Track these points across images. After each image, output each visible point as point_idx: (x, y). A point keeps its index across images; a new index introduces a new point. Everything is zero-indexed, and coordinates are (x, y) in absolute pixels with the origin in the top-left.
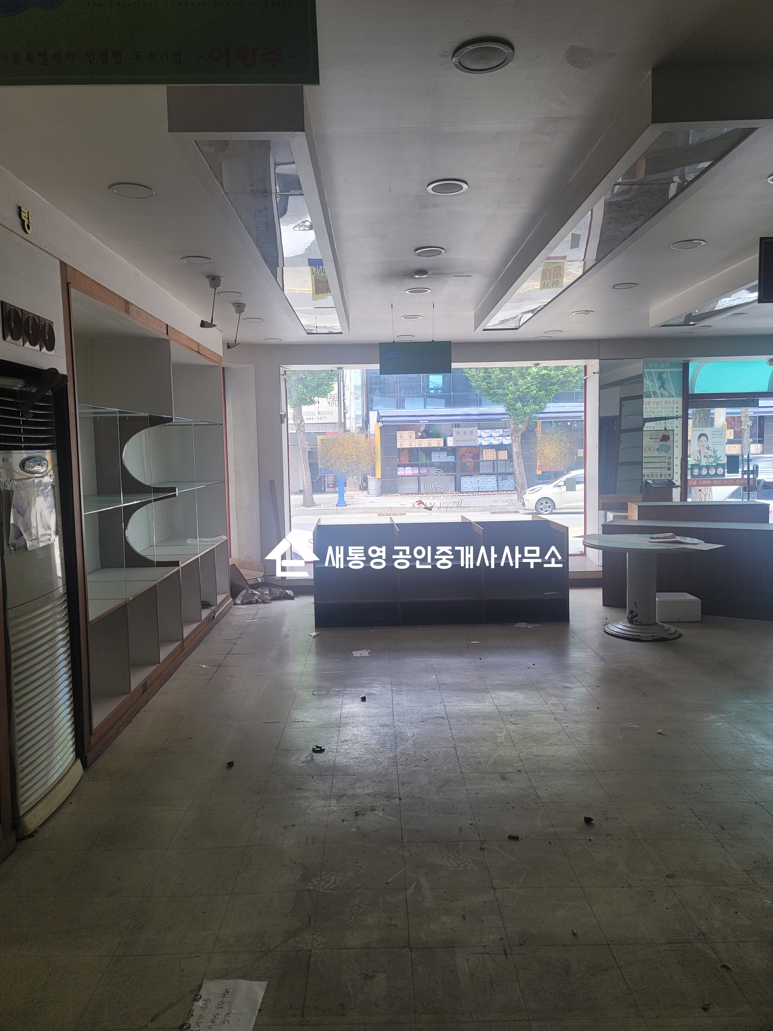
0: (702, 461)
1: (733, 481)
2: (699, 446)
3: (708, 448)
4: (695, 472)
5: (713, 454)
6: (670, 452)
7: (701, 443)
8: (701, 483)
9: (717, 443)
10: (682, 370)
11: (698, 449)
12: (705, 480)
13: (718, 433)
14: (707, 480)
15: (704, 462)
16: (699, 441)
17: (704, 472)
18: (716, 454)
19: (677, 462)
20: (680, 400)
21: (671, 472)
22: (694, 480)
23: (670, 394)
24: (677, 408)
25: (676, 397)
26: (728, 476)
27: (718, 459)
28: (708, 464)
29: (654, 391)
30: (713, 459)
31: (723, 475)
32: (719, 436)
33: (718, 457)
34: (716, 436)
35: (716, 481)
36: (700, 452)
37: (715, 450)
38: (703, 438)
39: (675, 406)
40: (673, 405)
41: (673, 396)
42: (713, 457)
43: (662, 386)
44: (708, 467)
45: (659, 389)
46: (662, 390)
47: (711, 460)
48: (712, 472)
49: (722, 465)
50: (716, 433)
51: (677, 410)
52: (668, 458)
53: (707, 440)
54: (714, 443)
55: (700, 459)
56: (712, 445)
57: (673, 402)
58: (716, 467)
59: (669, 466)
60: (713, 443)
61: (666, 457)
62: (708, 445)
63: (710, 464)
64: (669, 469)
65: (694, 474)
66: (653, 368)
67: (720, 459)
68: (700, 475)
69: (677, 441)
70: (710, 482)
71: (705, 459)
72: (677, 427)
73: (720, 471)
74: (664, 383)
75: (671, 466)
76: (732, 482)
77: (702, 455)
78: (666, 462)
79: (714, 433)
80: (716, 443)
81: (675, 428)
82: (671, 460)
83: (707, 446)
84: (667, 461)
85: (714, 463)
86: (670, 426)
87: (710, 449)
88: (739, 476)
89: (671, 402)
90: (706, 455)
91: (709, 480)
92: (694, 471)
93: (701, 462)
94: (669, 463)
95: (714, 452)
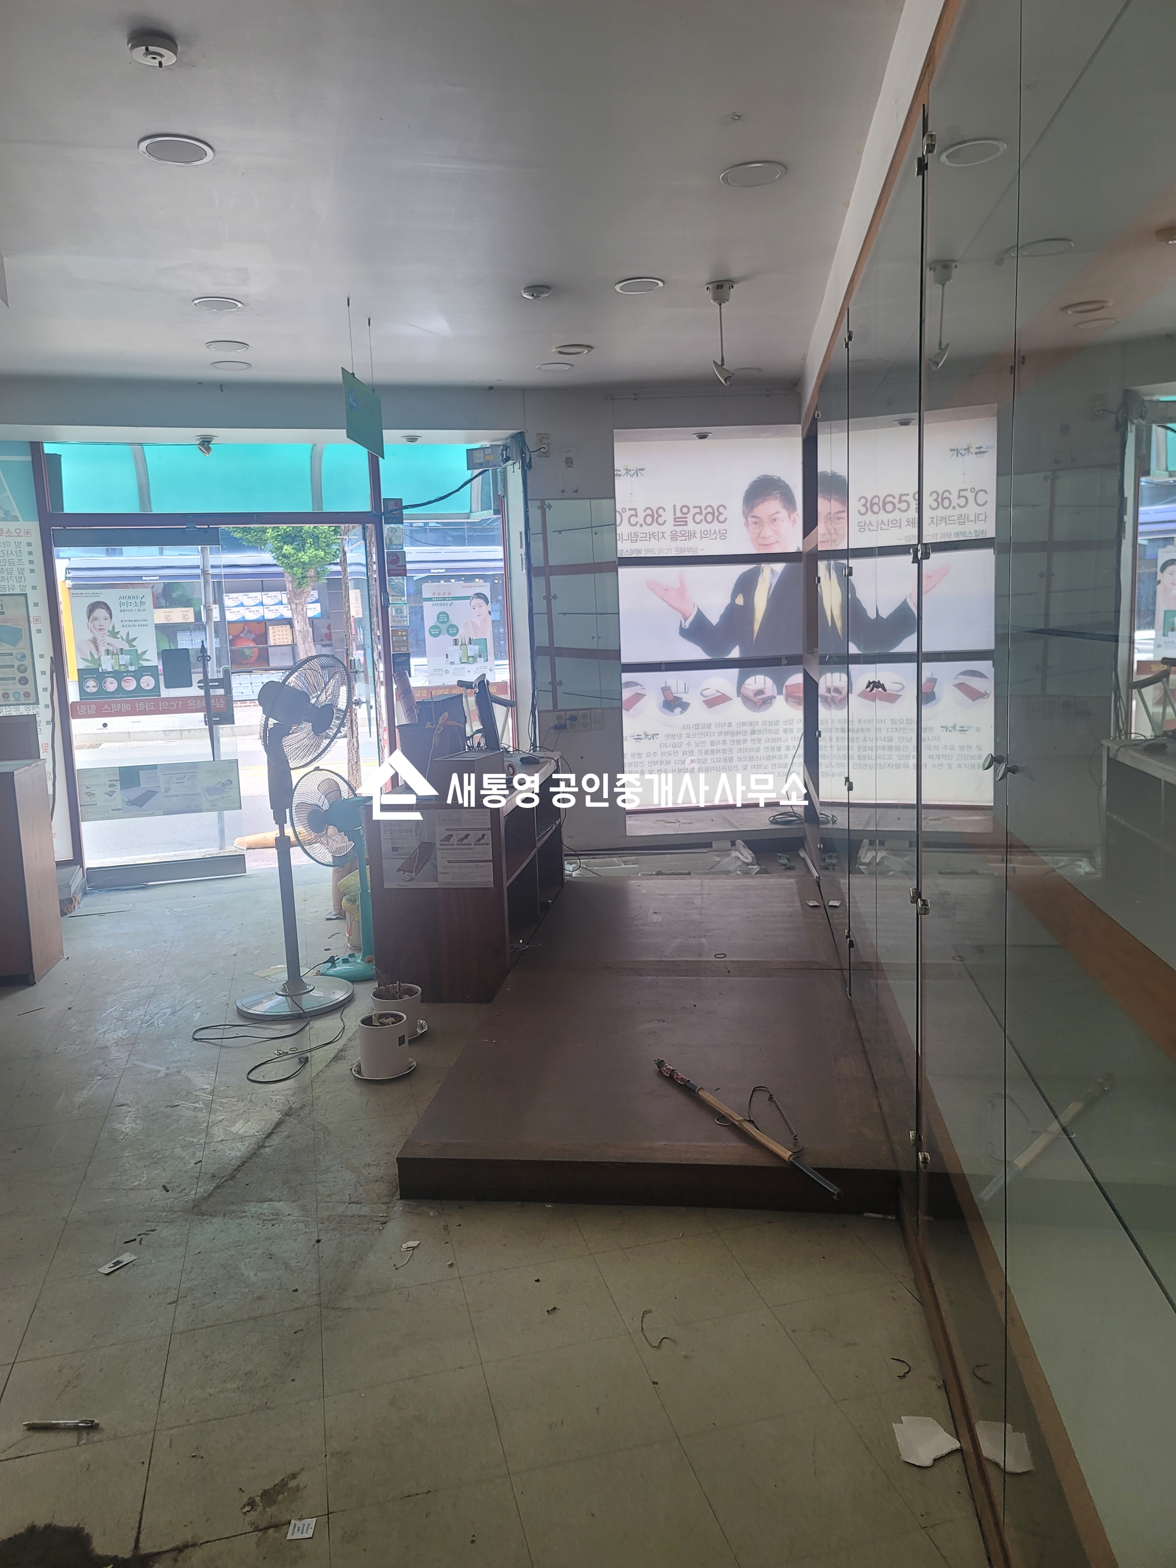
0: (102, 662)
1: (180, 703)
2: (91, 630)
3: (114, 634)
4: (88, 687)
5: (126, 647)
6: (23, 644)
7: (97, 623)
8: (106, 709)
9: (133, 623)
10: (29, 458)
11: (91, 636)
12: (116, 703)
13: (133, 601)
14: (120, 702)
15: (107, 664)
16: (91, 618)
17: (111, 685)
18: (135, 646)
19: (43, 665)
20: (34, 526)
21: (29, 687)
22: (90, 704)
23: (7, 513)
24: (29, 544)
25: (23, 521)
26: (165, 693)
27: (137, 656)
28: (117, 668)
30: (128, 657)
31: (157, 689)
32: (137, 608)
33: (139, 653)
34: (130, 608)
35: (142, 704)
36: (94, 641)
37: (131, 637)
38: (100, 613)
39: (25, 540)
40: (18, 539)
41: (15, 519)
42: (128, 652)
44: (118, 675)
47: (124, 659)
48: (131, 685)
49: (152, 671)
50: (129, 601)
51: (30, 549)
52: (19, 657)
53: (108, 615)
54: (128, 623)
55: (96, 657)
56: (123, 626)
57: (18, 531)
58: (138, 674)
59: (23, 675)
60: (124, 623)
61: (11, 654)
62: (114, 627)
63: (123, 669)
64: (24, 681)
65: (88, 690)
67: (145, 657)
68: (101, 691)
69: (37, 620)
70: (128, 707)
71: (110, 656)
72: (34, 588)
73: (148, 682)
75: (28, 675)
76: (178, 705)
77: (102, 649)
78: (13, 666)
79: (125, 601)
80: (130, 623)
81: (29, 591)
82: (27, 662)
83: (110, 629)
84: (17, 663)
85: (131, 665)
86: (17, 585)
87: (118, 636)
88: (195, 691)
89: (14, 532)
90: (110, 648)
91: (126, 702)
92: (87, 684)
93: (100, 665)
94: (22, 668)
95: (130, 642)
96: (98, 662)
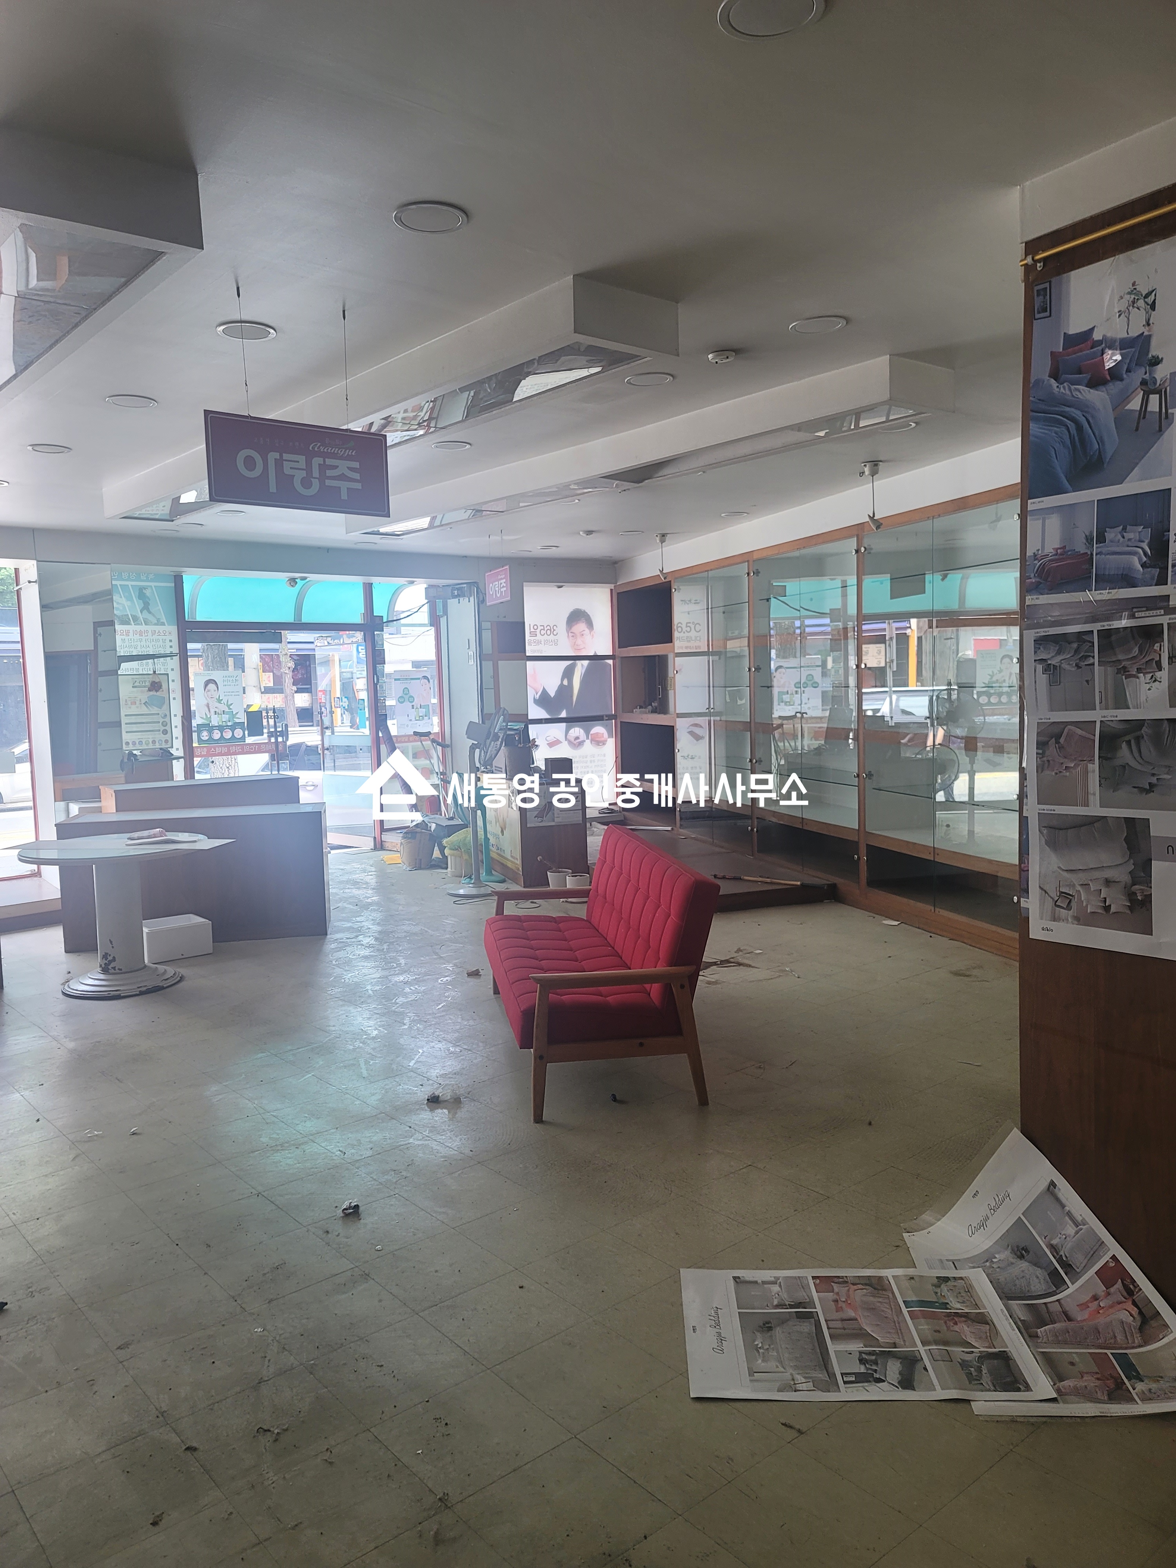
0: (212, 720)
2: (206, 699)
3: (219, 701)
4: (203, 736)
5: (227, 710)
7: (209, 693)
8: (213, 751)
10: (173, 585)
11: (206, 702)
12: (219, 746)
13: (231, 679)
15: (215, 721)
16: (206, 690)
17: (217, 735)
19: (177, 722)
20: (174, 629)
21: (168, 736)
22: (203, 748)
24: (171, 641)
26: (250, 740)
29: (134, 614)
31: (243, 738)
32: (233, 684)
35: (234, 748)
36: (207, 706)
38: (212, 686)
39: (168, 638)
40: (164, 637)
43: (146, 607)
45: (141, 612)
46: (146, 614)
48: (228, 735)
49: (241, 725)
51: (171, 644)
53: (216, 689)
59: (165, 728)
64: (165, 732)
66: (129, 579)
68: (211, 739)
70: (225, 750)
71: (217, 716)
72: (172, 670)
73: (238, 733)
74: (149, 604)
75: (168, 728)
76: (255, 748)
77: (212, 711)
78: (159, 722)
81: (169, 672)
82: (167, 719)
83: (218, 697)
84: (161, 720)
86: (162, 668)
87: (222, 702)
90: (217, 710)
91: (225, 746)
93: (210, 722)
94: (165, 723)
95: (229, 706)
96: (209, 719)
